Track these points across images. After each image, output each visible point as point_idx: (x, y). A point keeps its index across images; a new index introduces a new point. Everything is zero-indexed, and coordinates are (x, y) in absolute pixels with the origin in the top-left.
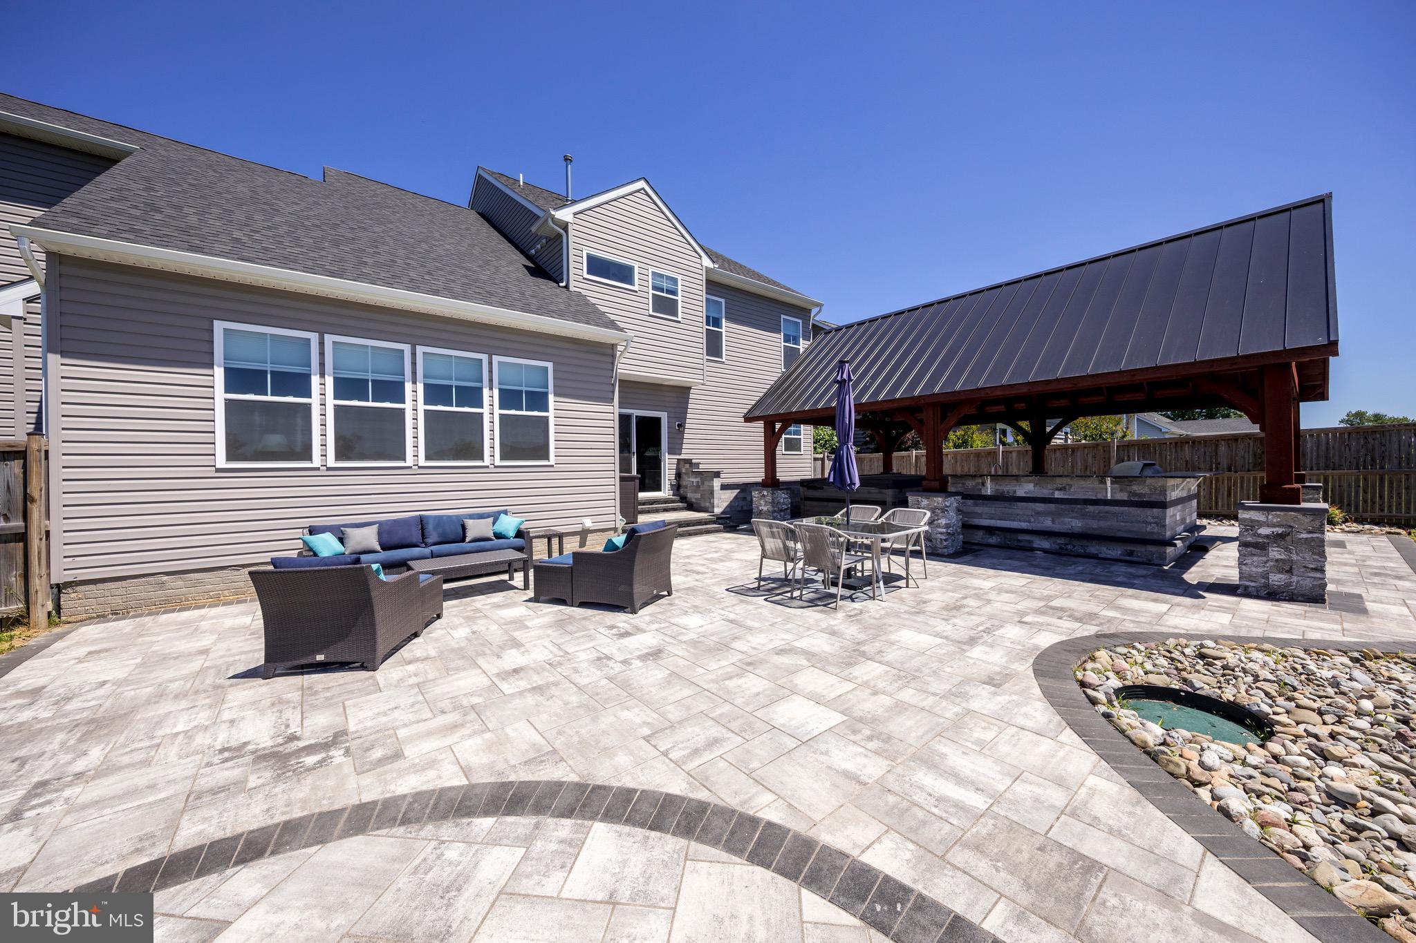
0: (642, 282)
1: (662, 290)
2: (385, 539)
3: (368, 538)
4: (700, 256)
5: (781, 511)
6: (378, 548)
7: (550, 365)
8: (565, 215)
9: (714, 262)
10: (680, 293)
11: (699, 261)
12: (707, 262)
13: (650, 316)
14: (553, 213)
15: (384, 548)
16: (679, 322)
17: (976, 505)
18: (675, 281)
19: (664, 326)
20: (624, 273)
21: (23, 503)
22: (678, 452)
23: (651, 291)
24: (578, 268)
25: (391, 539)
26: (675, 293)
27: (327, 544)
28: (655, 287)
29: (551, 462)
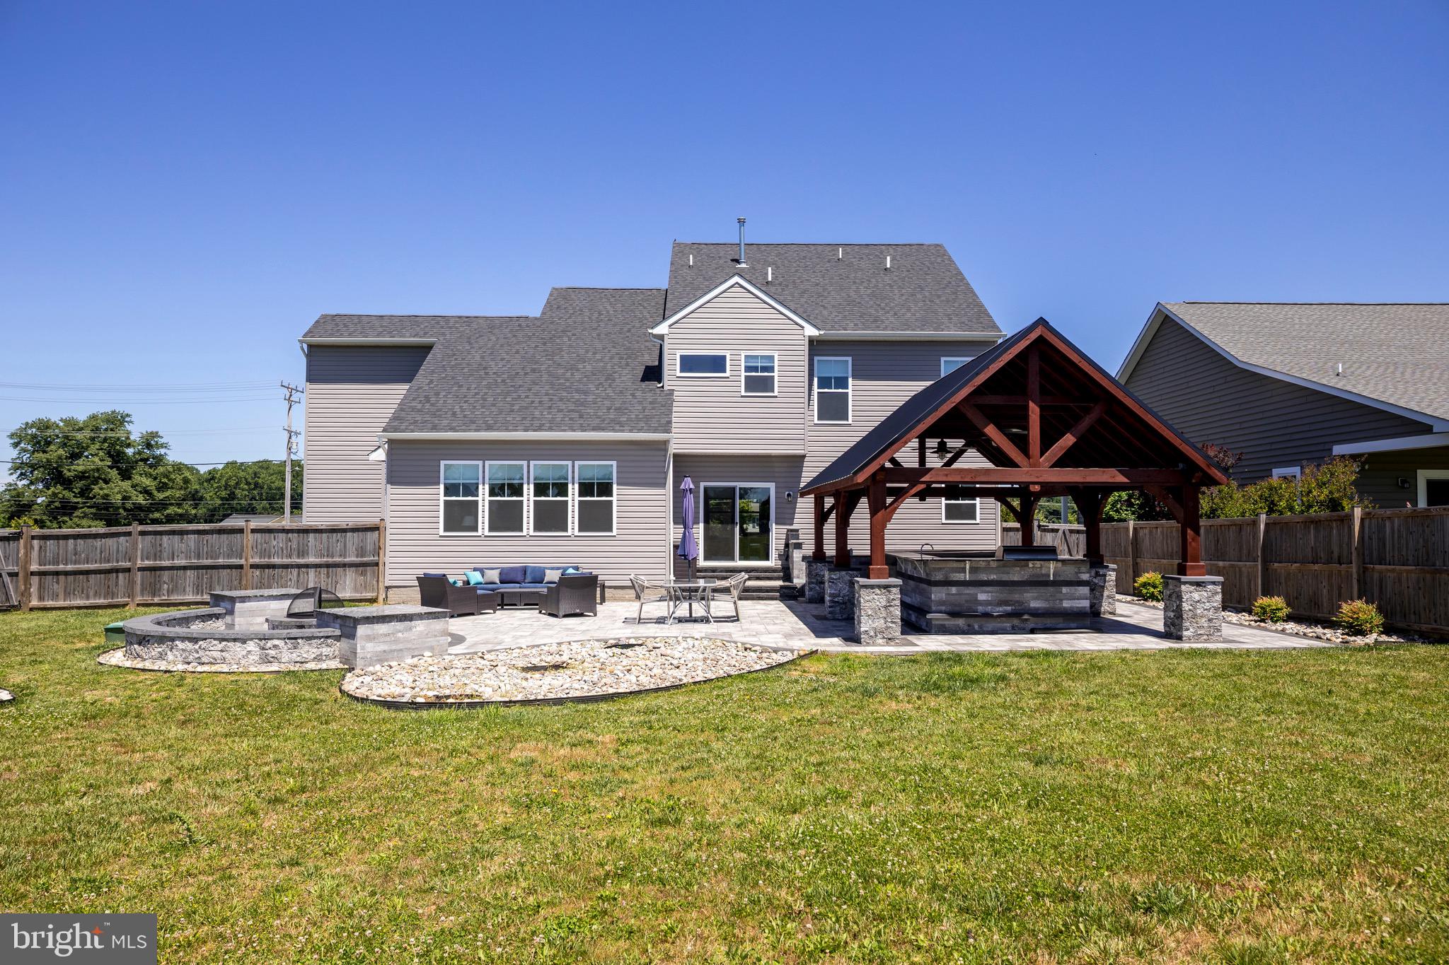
0: (734, 368)
1: (755, 369)
2: (504, 577)
3: (494, 576)
4: (803, 327)
6: (498, 582)
7: (614, 463)
8: (662, 329)
9: (819, 329)
10: (776, 369)
11: (801, 332)
12: (811, 331)
13: (742, 397)
14: (650, 331)
15: (501, 583)
16: (776, 397)
18: (771, 358)
19: (758, 404)
20: (716, 364)
21: (378, 550)
22: (788, 521)
23: (743, 374)
24: (672, 368)
25: (507, 577)
26: (771, 369)
27: (475, 577)
28: (748, 369)
29: (614, 533)
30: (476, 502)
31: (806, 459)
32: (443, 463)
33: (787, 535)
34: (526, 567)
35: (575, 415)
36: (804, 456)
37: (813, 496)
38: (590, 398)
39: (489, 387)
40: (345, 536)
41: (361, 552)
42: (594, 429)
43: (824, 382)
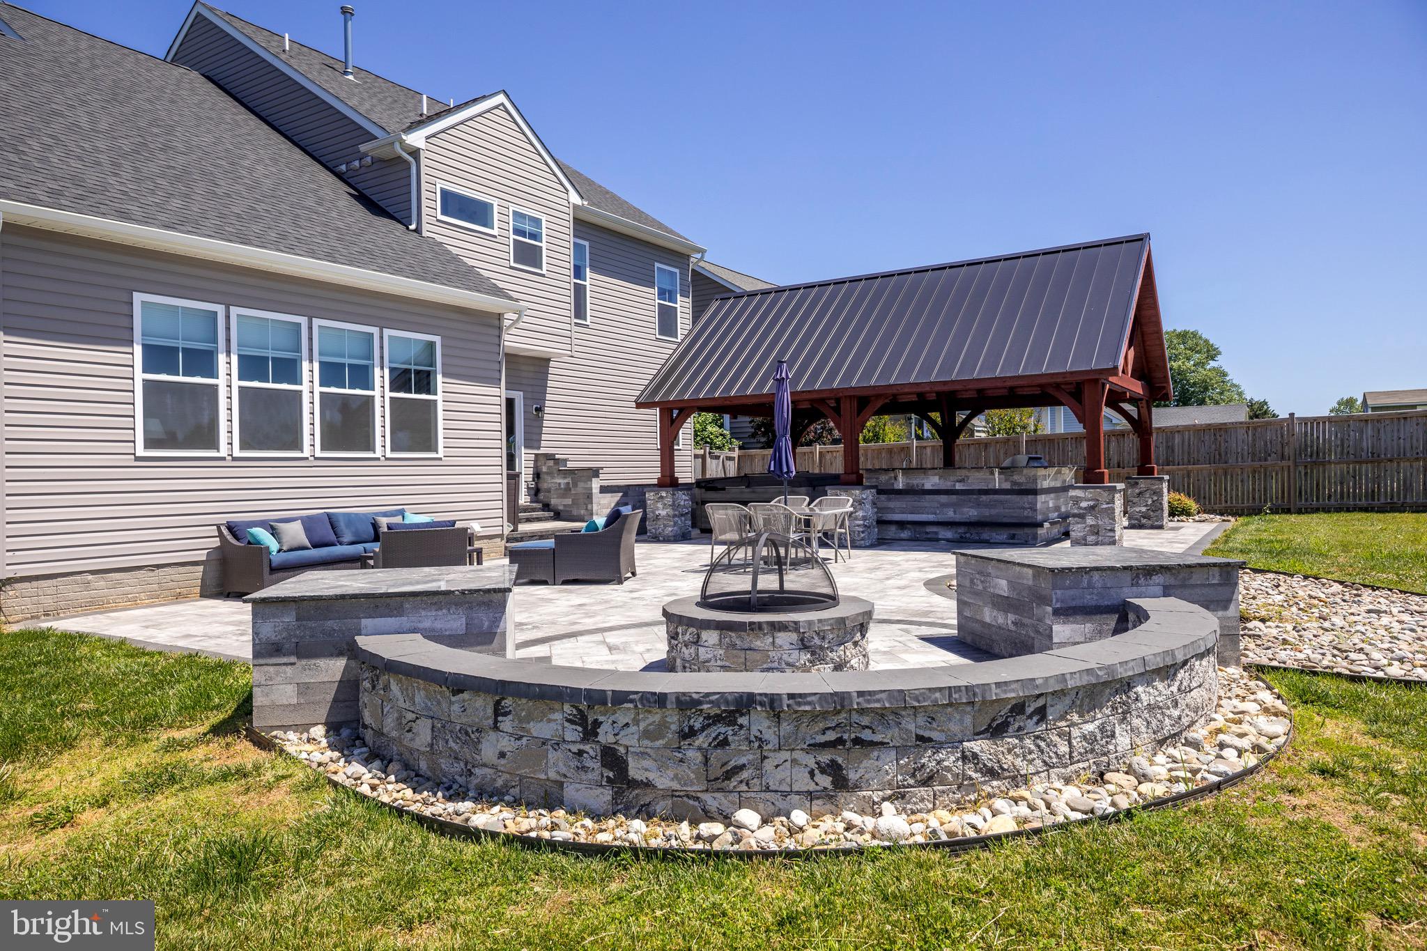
0: (502, 225)
1: (524, 234)
2: (312, 535)
3: (297, 533)
4: (567, 190)
5: (682, 515)
6: (308, 544)
7: (437, 339)
8: (416, 139)
9: (582, 198)
10: (544, 238)
11: (564, 196)
12: (575, 198)
13: (511, 268)
14: (403, 137)
15: (313, 545)
16: (543, 276)
18: (537, 222)
19: (527, 281)
20: (482, 213)
22: (536, 444)
23: (512, 236)
24: (431, 206)
26: (539, 238)
27: (267, 539)
28: (516, 231)
29: (440, 454)
30: (214, 388)
32: (137, 298)
33: (536, 461)
34: (330, 515)
37: (656, 411)
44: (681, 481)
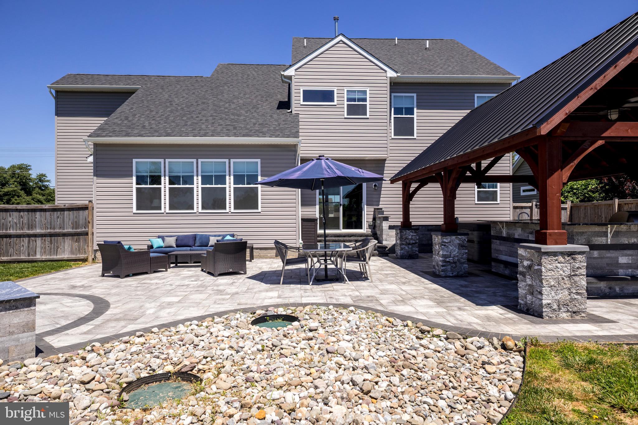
0: (339, 99)
1: (354, 100)
2: (179, 242)
3: (172, 241)
4: (386, 71)
5: (409, 244)
6: (175, 246)
7: (259, 161)
8: (290, 72)
9: (396, 72)
10: (368, 99)
11: (384, 74)
12: (391, 74)
13: (345, 118)
14: (282, 73)
15: (177, 246)
17: (500, 244)
18: (365, 92)
19: (357, 123)
20: (327, 96)
21: (87, 223)
22: (375, 203)
23: (346, 103)
24: (297, 99)
25: (181, 242)
26: (365, 100)
27: (158, 243)
28: (349, 100)
29: (260, 210)
30: (160, 189)
31: (387, 162)
32: (134, 161)
33: (374, 212)
34: (196, 235)
35: (231, 128)
36: (385, 160)
37: (401, 182)
38: (242, 118)
39: (171, 112)
40: (64, 214)
41: (76, 225)
42: (244, 136)
43: (398, 111)
44: (413, 224)
